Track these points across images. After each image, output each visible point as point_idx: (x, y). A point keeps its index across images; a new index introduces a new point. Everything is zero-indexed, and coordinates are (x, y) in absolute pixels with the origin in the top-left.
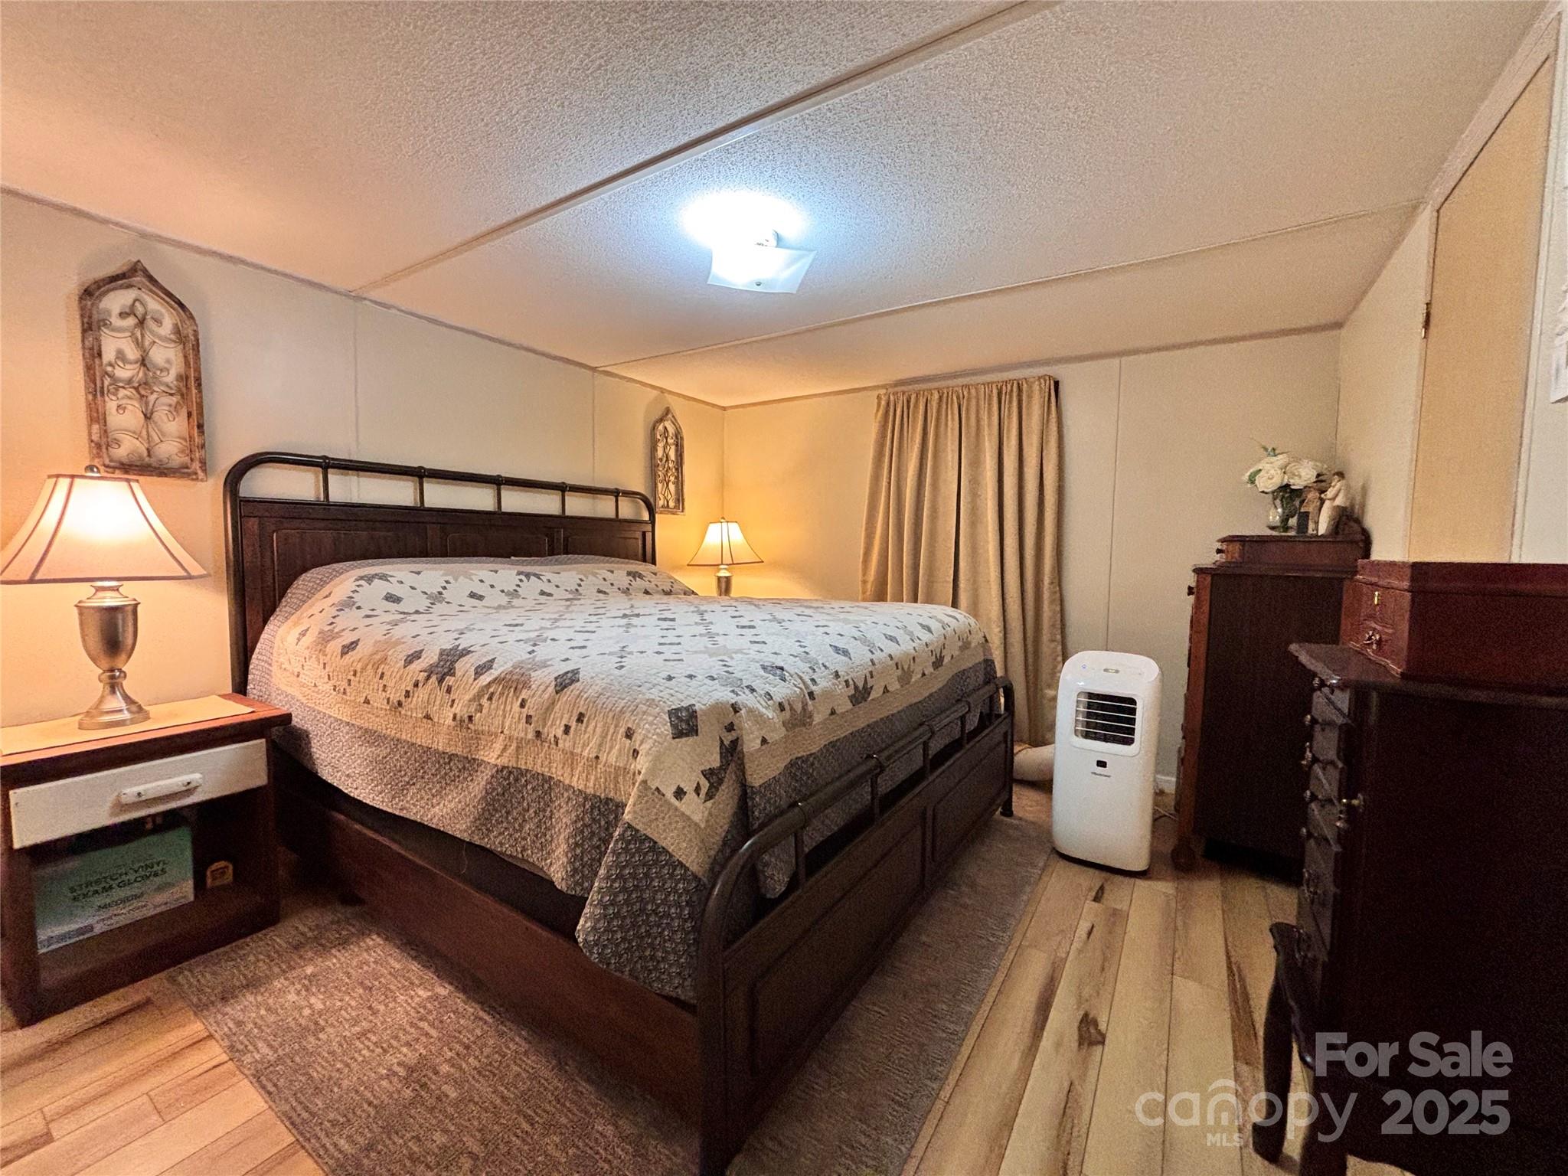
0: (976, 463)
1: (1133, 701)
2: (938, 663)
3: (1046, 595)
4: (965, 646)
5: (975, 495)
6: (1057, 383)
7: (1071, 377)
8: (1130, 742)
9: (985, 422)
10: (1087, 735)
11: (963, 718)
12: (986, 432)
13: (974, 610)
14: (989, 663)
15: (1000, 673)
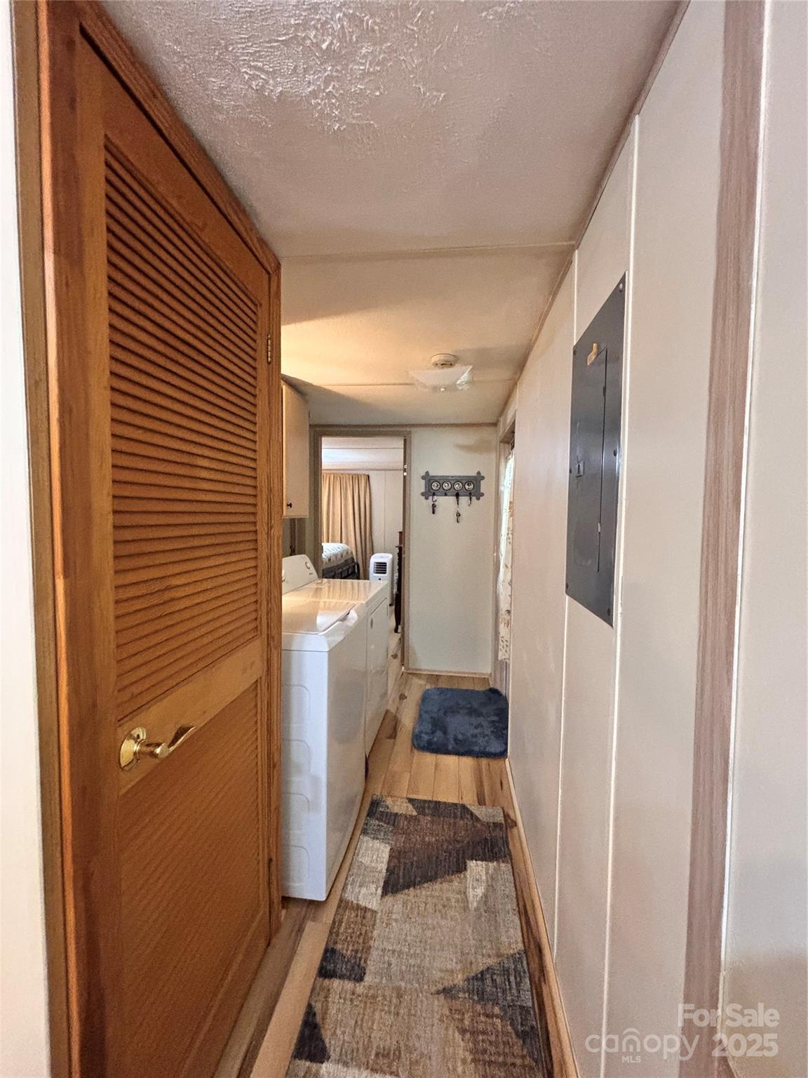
0: (346, 498)
1: (385, 563)
2: (342, 556)
3: (368, 540)
4: (347, 553)
5: (346, 518)
6: (369, 477)
7: (372, 474)
8: (385, 573)
9: (348, 485)
10: (377, 573)
11: (348, 569)
12: (348, 489)
13: (347, 543)
14: (353, 559)
15: (355, 561)
